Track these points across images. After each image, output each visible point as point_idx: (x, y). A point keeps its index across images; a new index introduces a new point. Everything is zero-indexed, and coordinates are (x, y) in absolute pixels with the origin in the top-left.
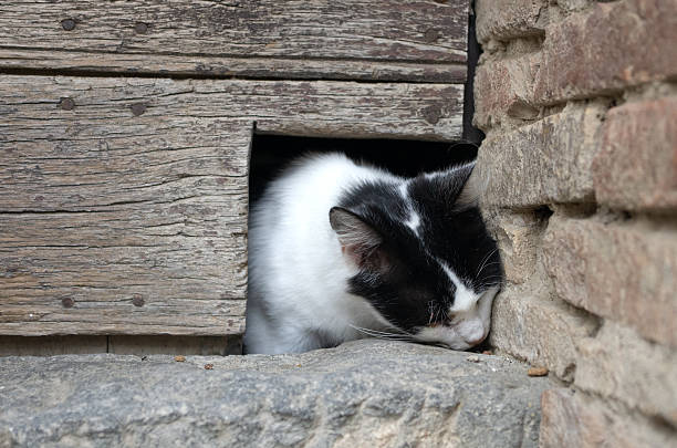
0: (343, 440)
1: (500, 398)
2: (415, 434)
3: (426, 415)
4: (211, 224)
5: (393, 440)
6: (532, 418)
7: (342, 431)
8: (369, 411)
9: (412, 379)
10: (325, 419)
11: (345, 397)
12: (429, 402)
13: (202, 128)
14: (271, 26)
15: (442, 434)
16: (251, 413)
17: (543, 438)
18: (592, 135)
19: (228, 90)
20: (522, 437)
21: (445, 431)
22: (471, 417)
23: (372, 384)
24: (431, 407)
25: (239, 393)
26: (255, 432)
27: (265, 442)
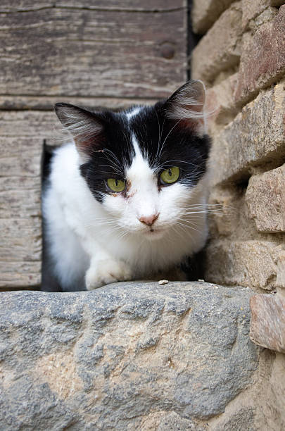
0: (105, 338)
1: (219, 304)
2: (159, 331)
3: (165, 318)
4: (16, 209)
5: (142, 337)
6: (244, 319)
7: (104, 330)
8: (123, 315)
9: (155, 293)
10: (90, 322)
11: (105, 305)
12: (167, 308)
13: (9, 144)
14: (54, 76)
15: (178, 332)
16: (35, 319)
17: (253, 331)
18: (281, 103)
19: (26, 118)
20: (237, 333)
21: (180, 330)
22: (199, 319)
23: (125, 296)
24: (169, 312)
25: (25, 304)
26: (38, 332)
27: (45, 340)
